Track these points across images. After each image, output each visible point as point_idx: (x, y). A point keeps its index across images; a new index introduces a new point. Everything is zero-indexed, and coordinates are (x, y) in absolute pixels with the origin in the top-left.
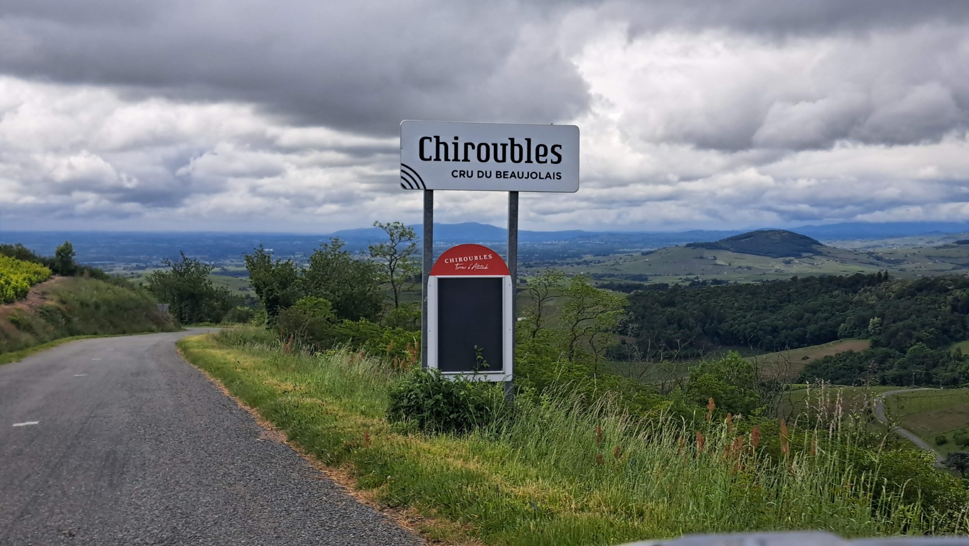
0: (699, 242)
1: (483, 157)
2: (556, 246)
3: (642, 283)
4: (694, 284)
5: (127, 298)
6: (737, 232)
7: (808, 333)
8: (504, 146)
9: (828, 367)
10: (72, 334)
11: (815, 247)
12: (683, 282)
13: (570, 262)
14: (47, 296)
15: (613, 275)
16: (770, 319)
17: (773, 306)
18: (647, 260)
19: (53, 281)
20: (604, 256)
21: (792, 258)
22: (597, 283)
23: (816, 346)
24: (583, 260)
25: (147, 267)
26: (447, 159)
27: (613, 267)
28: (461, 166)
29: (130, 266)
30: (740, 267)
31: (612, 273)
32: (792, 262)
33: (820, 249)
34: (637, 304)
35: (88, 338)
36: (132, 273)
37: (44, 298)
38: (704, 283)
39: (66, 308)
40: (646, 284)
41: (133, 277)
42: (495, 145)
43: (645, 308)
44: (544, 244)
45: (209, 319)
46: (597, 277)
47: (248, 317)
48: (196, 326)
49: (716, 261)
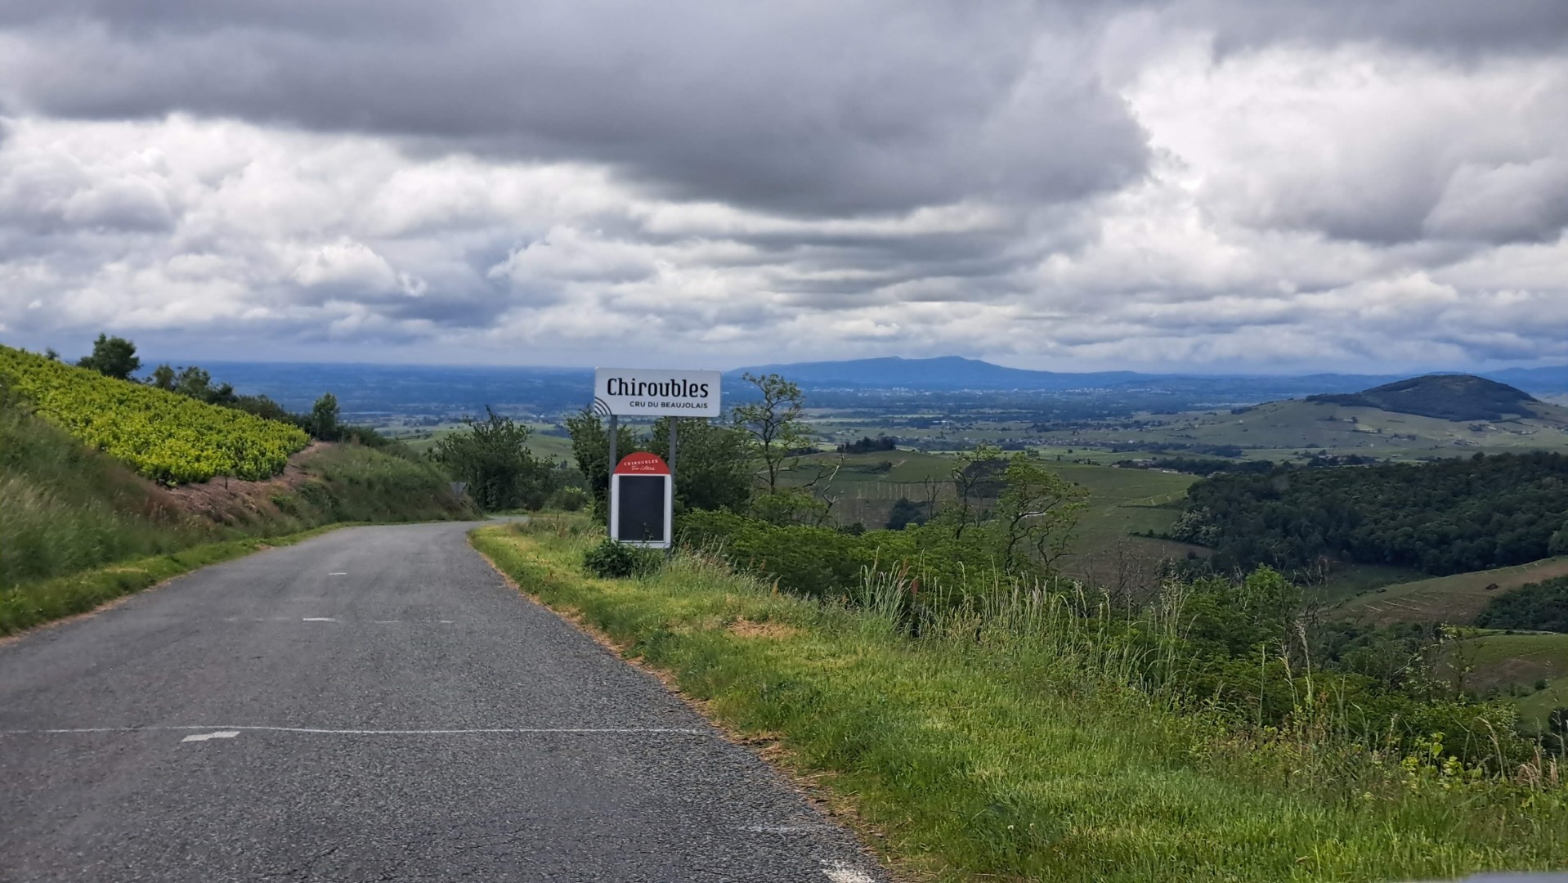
0: (1329, 394)
1: (653, 392)
2: (1089, 398)
3: (1230, 459)
4: (1316, 462)
5: (409, 473)
6: (1394, 377)
7: (1498, 545)
8: (667, 385)
9: (1528, 601)
10: (339, 520)
11: (1523, 403)
12: (1300, 459)
13: (1111, 423)
14: (308, 471)
15: (1183, 447)
16: (1435, 523)
17: (1442, 501)
18: (1241, 421)
19: (312, 450)
20: (1168, 413)
21: (1483, 422)
22: (1154, 459)
23: (1511, 568)
24: (1133, 420)
25: (441, 420)
26: (627, 394)
27: (1184, 433)
28: (637, 398)
29: (414, 420)
30: (1396, 436)
31: (1181, 442)
32: (1484, 428)
33: (1531, 407)
34: (1216, 495)
35: (359, 525)
36: (418, 431)
37: (305, 474)
38: (1334, 461)
39: (332, 486)
40: (1237, 461)
41: (418, 437)
42: (661, 385)
43: (1229, 501)
44: (1069, 393)
45: (526, 505)
46: (1158, 448)
47: (579, 503)
48: (507, 514)
49: (1357, 425)
